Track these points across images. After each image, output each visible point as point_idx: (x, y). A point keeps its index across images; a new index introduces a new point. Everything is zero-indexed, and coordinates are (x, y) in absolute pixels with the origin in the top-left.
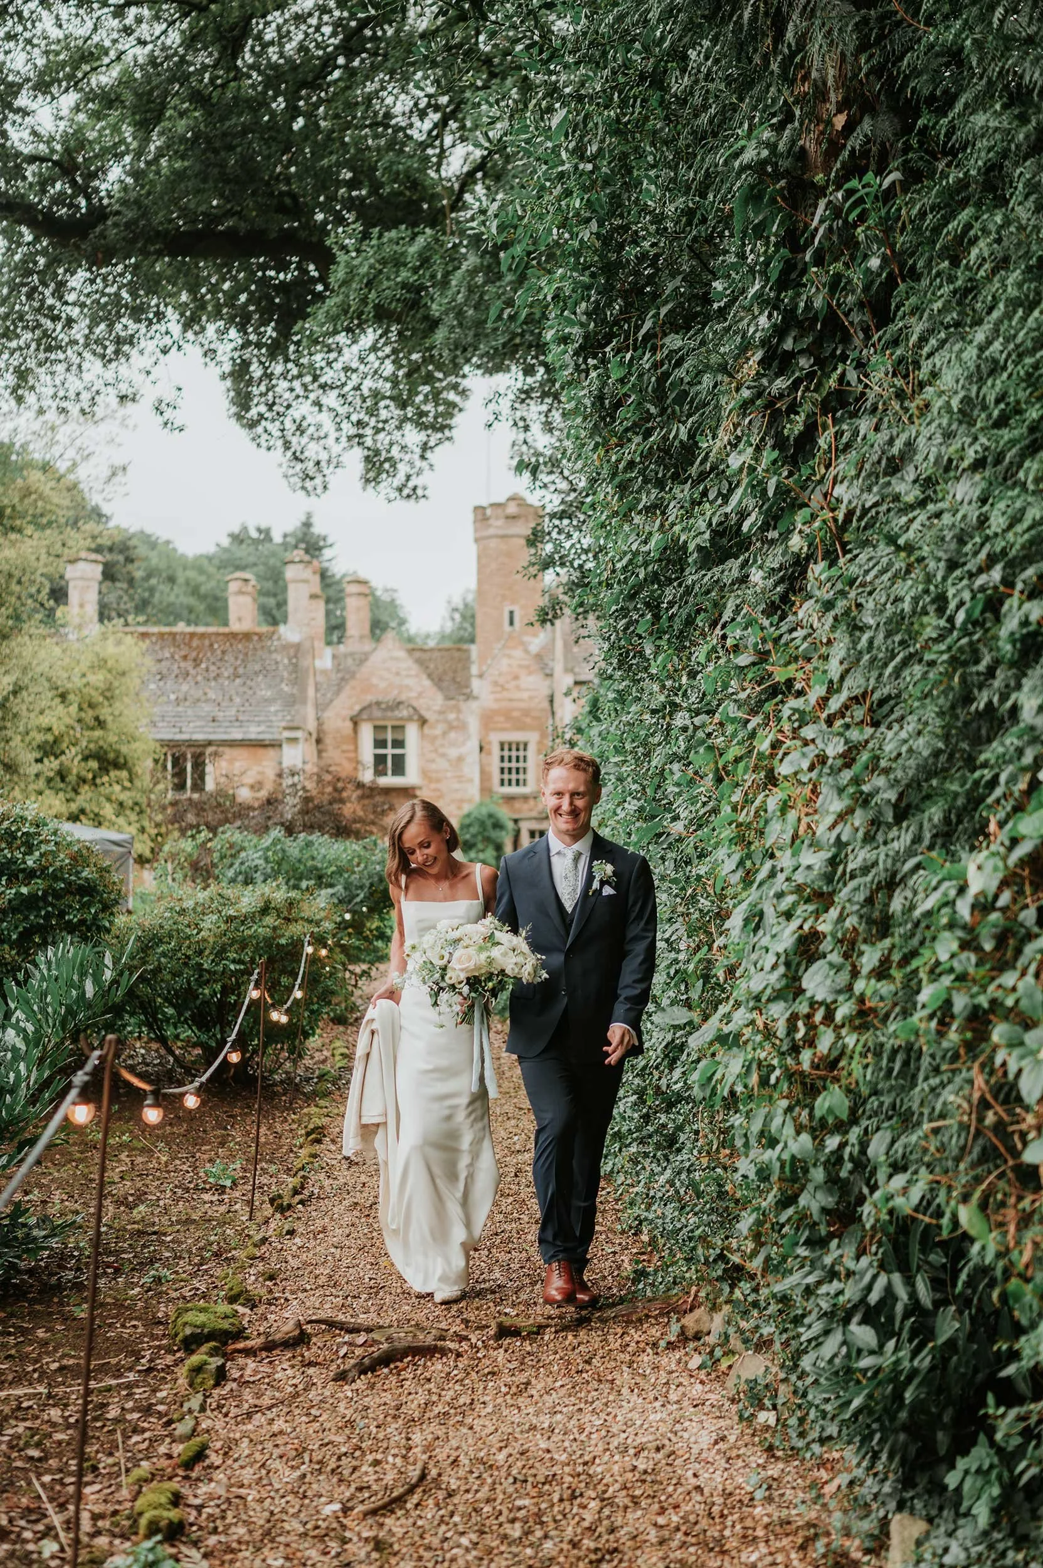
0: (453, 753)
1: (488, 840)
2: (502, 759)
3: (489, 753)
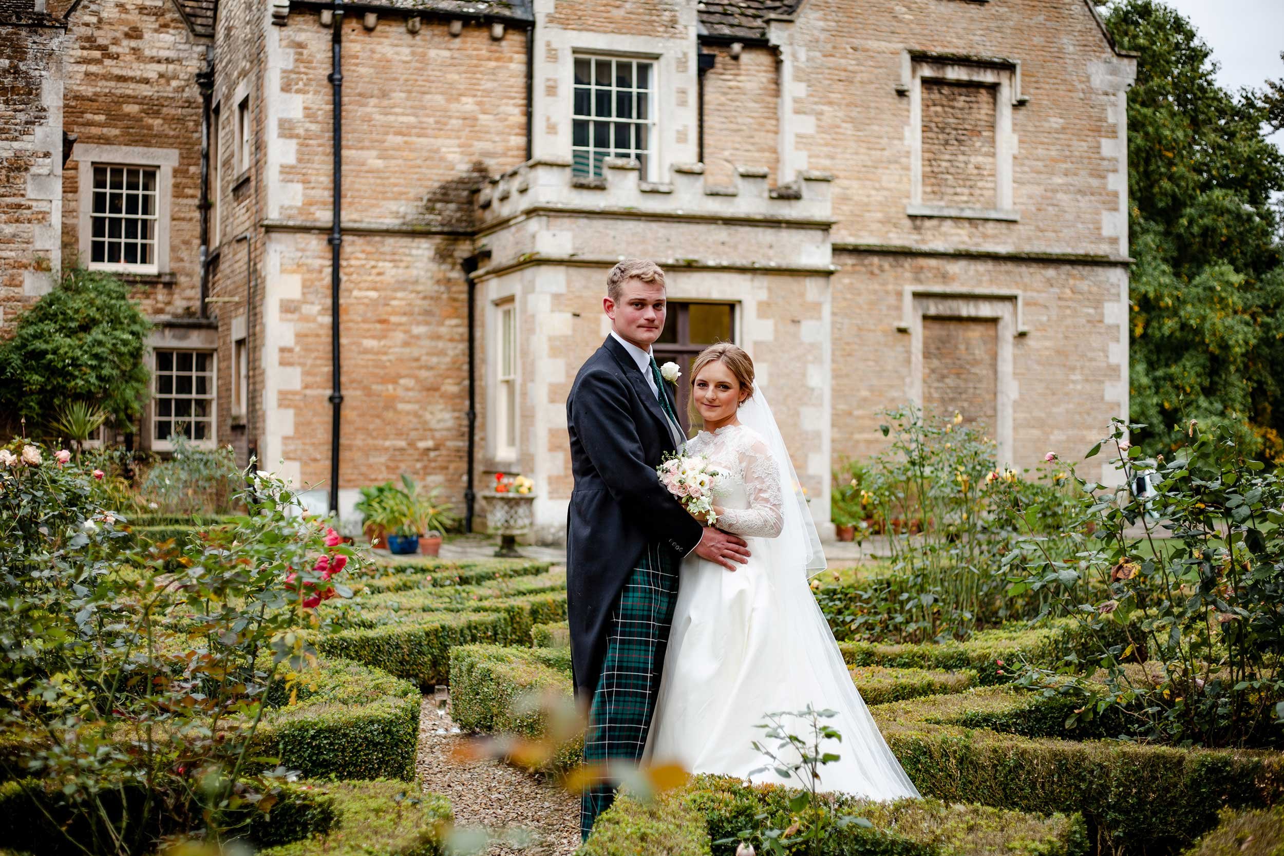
2: (99, 202)
3: (70, 187)
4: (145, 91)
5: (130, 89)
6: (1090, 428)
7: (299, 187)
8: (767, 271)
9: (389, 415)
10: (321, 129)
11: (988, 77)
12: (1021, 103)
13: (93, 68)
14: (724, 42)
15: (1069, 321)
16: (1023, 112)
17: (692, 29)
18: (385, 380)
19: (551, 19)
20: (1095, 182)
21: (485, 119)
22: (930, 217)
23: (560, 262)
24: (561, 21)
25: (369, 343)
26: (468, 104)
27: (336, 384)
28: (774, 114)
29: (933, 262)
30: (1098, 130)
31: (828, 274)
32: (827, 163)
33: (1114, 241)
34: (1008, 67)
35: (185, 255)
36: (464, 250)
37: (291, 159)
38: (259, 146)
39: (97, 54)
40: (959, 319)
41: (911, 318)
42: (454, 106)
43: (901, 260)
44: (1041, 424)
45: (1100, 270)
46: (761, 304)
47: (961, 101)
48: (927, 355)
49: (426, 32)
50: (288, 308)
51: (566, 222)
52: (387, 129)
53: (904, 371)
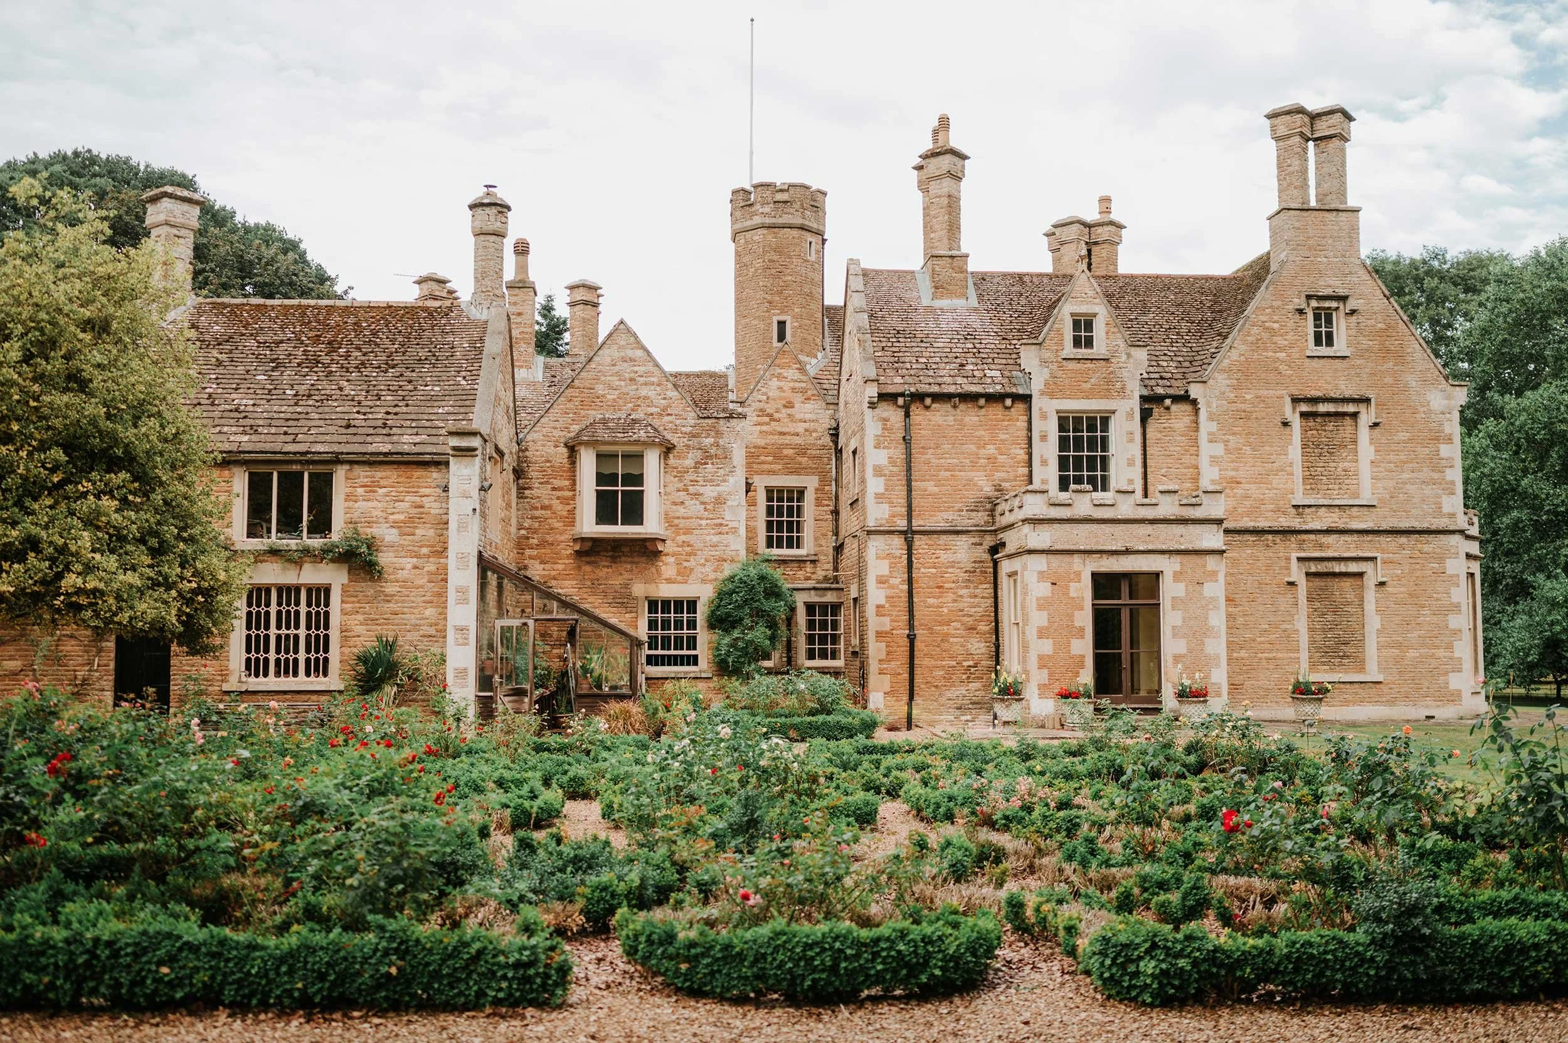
0: (710, 492)
1: (759, 614)
2: (770, 511)
3: (752, 503)
4: (797, 440)
5: (787, 440)
6: (1437, 647)
7: (886, 506)
8: (1178, 552)
9: (945, 646)
10: (899, 470)
11: (1351, 408)
12: (1376, 425)
13: (764, 428)
14: (1158, 399)
15: (1418, 573)
16: (1377, 430)
17: (1136, 391)
18: (941, 624)
19: (1042, 393)
20: (1436, 476)
21: (1001, 458)
22: (1310, 506)
23: (1042, 552)
24: (1051, 392)
25: (931, 601)
26: (991, 450)
27: (911, 626)
28: (1195, 442)
29: (1312, 537)
30: (1437, 439)
31: (1222, 552)
32: (1233, 473)
33: (1452, 516)
34: (1367, 401)
35: (823, 542)
36: (989, 541)
37: (881, 490)
38: (863, 481)
39: (767, 419)
40: (1334, 575)
41: (1297, 574)
42: (982, 452)
43: (1289, 536)
44: (1399, 646)
45: (1442, 536)
46: (1175, 573)
47: (1330, 426)
48: (1310, 599)
49: (962, 406)
50: (881, 581)
51: (1046, 527)
52: (939, 468)
53: (1294, 611)
